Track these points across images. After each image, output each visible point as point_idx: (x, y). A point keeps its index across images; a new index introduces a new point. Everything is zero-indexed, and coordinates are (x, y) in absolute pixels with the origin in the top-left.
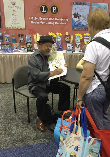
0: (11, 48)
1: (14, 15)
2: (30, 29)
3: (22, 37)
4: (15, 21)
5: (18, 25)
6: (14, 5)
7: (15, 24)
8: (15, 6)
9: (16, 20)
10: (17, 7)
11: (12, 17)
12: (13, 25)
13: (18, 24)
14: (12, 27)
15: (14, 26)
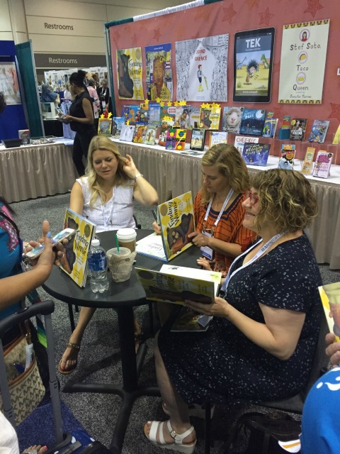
0: (264, 154)
1: (302, 66)
2: (335, 105)
3: (300, 125)
4: (302, 82)
5: (307, 93)
6: (304, 40)
7: (300, 91)
8: (306, 43)
9: (303, 79)
10: (312, 44)
11: (296, 72)
12: (295, 93)
13: (306, 91)
14: (290, 99)
15: (296, 95)
